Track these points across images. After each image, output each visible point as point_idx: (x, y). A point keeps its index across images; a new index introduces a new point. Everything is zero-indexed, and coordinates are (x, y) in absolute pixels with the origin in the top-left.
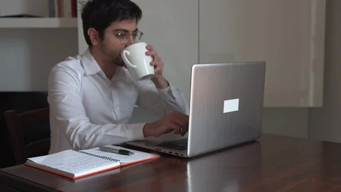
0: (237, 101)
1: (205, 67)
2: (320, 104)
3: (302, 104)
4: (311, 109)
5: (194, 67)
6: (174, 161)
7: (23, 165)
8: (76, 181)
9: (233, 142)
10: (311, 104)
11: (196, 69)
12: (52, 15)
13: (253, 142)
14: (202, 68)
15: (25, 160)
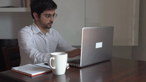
0: (101, 43)
1: (88, 29)
2: (137, 45)
3: (129, 44)
4: (133, 47)
5: (83, 28)
6: (74, 69)
7: (9, 71)
8: (32, 77)
9: (100, 61)
10: (133, 44)
11: (84, 29)
12: (22, 6)
13: (108, 61)
14: (86, 29)
15: (11, 68)
